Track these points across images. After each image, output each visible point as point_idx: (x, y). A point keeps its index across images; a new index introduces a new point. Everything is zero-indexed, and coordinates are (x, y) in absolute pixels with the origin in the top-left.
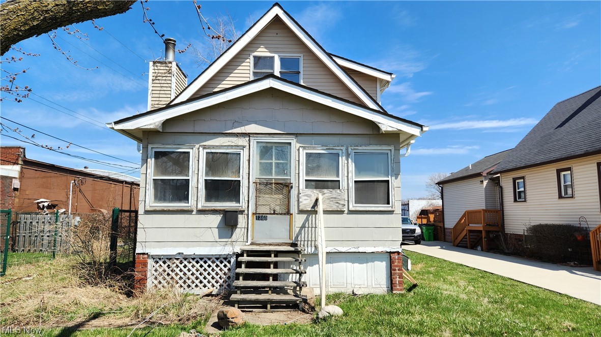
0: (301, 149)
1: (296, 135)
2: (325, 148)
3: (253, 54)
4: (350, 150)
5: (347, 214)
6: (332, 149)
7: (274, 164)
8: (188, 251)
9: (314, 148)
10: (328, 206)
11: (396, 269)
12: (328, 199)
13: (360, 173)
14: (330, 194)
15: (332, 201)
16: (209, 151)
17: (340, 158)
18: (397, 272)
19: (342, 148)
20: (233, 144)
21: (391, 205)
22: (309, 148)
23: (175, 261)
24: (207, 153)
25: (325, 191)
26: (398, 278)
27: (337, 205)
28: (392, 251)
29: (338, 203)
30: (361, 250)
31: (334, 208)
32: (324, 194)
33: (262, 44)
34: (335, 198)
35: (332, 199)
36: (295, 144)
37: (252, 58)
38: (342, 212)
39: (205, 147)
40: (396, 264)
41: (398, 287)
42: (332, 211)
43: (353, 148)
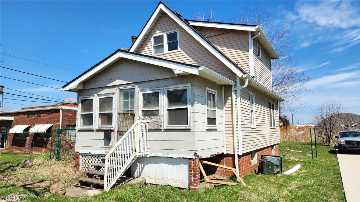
0: (140, 92)
1: (137, 83)
2: (152, 89)
3: (153, 36)
4: (165, 89)
5: (164, 131)
6: (156, 90)
7: (129, 102)
8: (93, 152)
9: (146, 90)
10: (153, 126)
11: (192, 171)
12: (153, 122)
13: (171, 104)
14: (154, 119)
15: (155, 123)
16: (100, 97)
17: (160, 95)
18: (193, 172)
19: (160, 88)
20: (110, 92)
21: (188, 125)
22: (144, 90)
23: (89, 157)
24: (100, 98)
25: (152, 117)
26: (193, 177)
27: (157, 126)
28: (189, 158)
29: (158, 124)
30: (170, 156)
31: (156, 128)
32: (151, 119)
33: (158, 29)
34: (157, 121)
35: (155, 122)
36: (137, 89)
37: (153, 38)
38: (160, 131)
39: (99, 95)
40: (192, 167)
41: (193, 184)
42: (154, 130)
43: (166, 87)
